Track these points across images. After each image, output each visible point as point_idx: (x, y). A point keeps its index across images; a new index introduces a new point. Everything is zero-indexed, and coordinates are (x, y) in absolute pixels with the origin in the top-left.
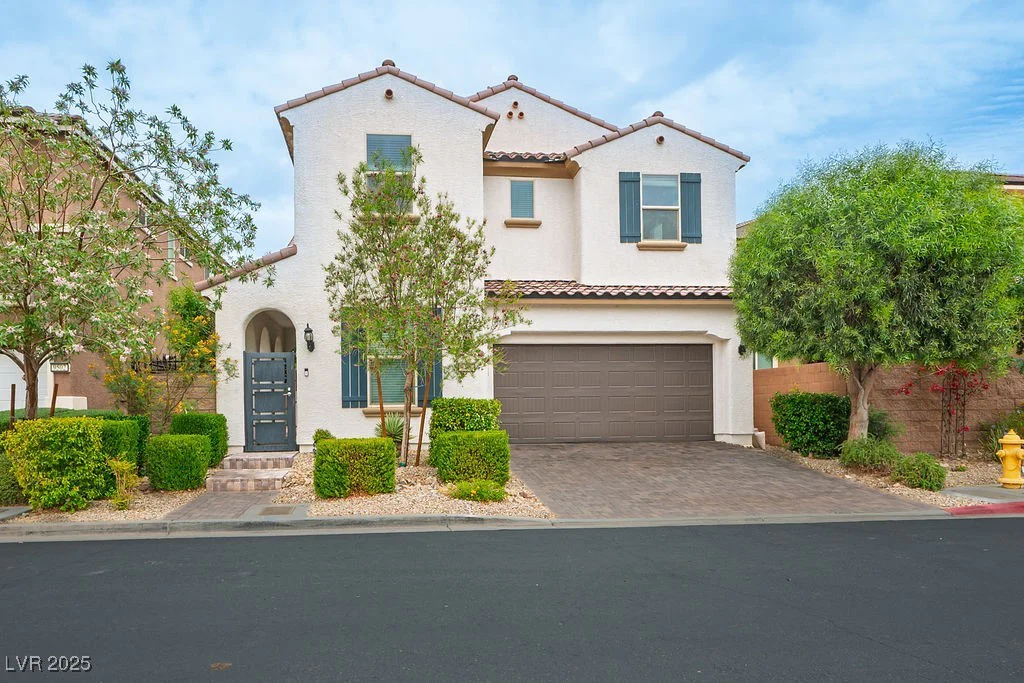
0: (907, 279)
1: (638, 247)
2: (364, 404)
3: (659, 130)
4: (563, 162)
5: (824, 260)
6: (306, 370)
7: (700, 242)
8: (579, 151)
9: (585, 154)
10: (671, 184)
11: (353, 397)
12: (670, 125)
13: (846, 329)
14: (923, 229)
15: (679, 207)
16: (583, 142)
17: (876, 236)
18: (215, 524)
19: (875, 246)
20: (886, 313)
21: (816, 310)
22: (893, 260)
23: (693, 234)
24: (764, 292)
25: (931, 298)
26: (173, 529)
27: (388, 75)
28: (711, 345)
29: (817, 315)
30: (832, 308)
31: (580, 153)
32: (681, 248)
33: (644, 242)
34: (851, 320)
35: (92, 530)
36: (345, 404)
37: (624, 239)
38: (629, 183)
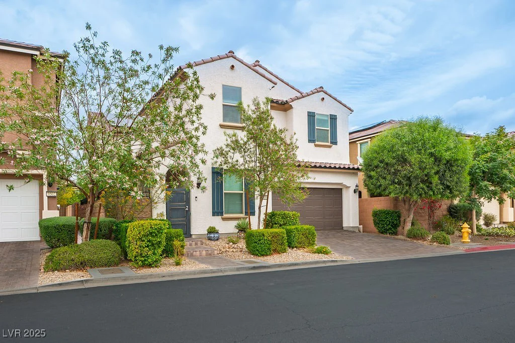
0: (442, 167)
1: (315, 145)
2: (222, 214)
3: (322, 95)
4: (285, 104)
5: (414, 158)
6: (196, 197)
7: (337, 145)
8: (293, 100)
9: (295, 101)
10: (326, 118)
11: (217, 211)
12: (326, 93)
13: (421, 185)
14: (448, 149)
15: (329, 129)
16: (293, 97)
17: (433, 150)
18: (241, 268)
19: (432, 154)
20: (435, 180)
21: (409, 178)
22: (437, 160)
23: (334, 141)
24: (385, 169)
25: (448, 174)
26: (225, 271)
27: (232, 58)
28: (342, 189)
29: (409, 179)
30: (416, 177)
31: (293, 101)
32: (330, 147)
33: (317, 143)
34: (423, 181)
35: (190, 273)
36: (214, 215)
37: (310, 141)
38: (311, 116)
